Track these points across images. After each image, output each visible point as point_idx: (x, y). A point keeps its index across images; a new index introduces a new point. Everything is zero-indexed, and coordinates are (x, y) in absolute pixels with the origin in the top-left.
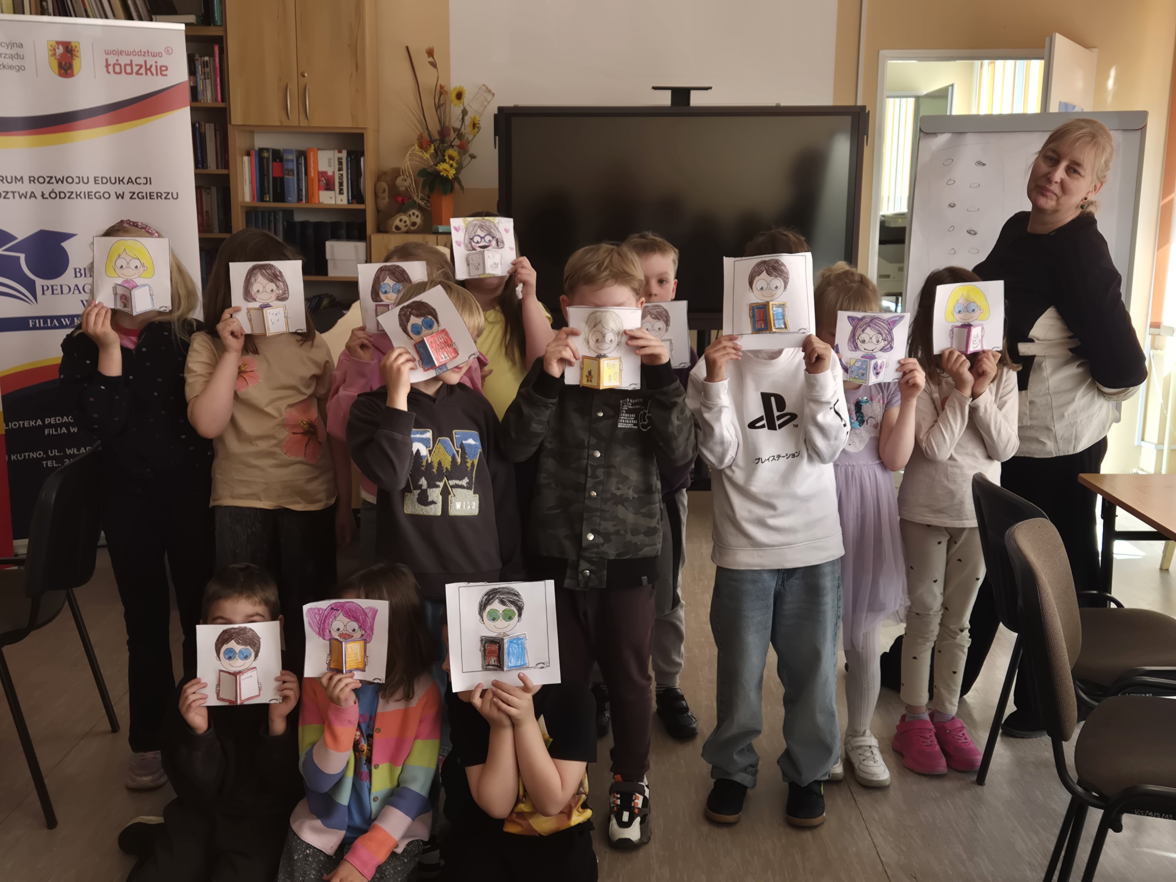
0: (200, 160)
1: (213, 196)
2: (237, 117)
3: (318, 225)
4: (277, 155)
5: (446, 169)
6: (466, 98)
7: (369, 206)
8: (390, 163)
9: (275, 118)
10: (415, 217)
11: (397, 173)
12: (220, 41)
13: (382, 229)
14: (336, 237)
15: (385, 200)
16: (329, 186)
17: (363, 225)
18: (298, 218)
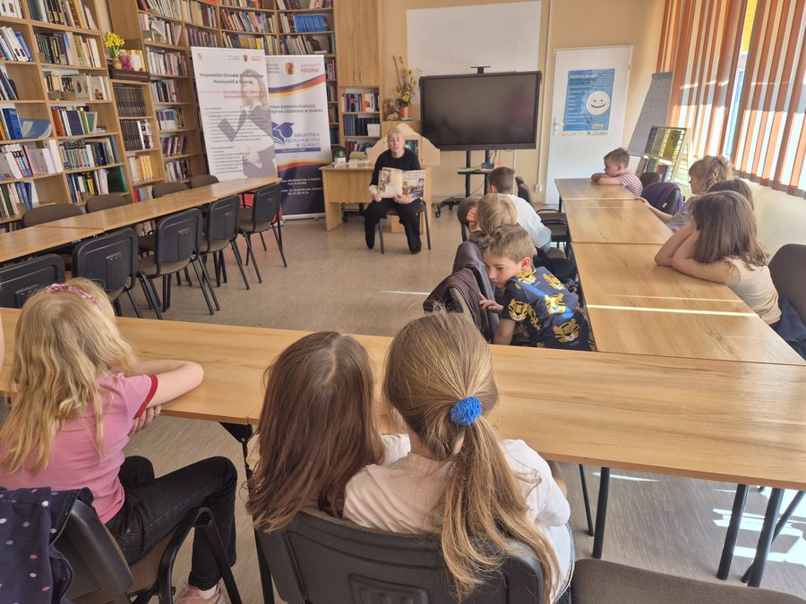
0: (329, 99)
1: (333, 110)
2: (339, 84)
3: (365, 119)
4: (352, 96)
5: (405, 98)
6: (412, 73)
7: (381, 112)
8: (388, 97)
9: (351, 83)
10: (396, 115)
11: (390, 100)
12: (334, 58)
13: (385, 120)
14: (371, 123)
15: (386, 110)
16: (369, 106)
17: (379, 119)
18: (359, 117)
